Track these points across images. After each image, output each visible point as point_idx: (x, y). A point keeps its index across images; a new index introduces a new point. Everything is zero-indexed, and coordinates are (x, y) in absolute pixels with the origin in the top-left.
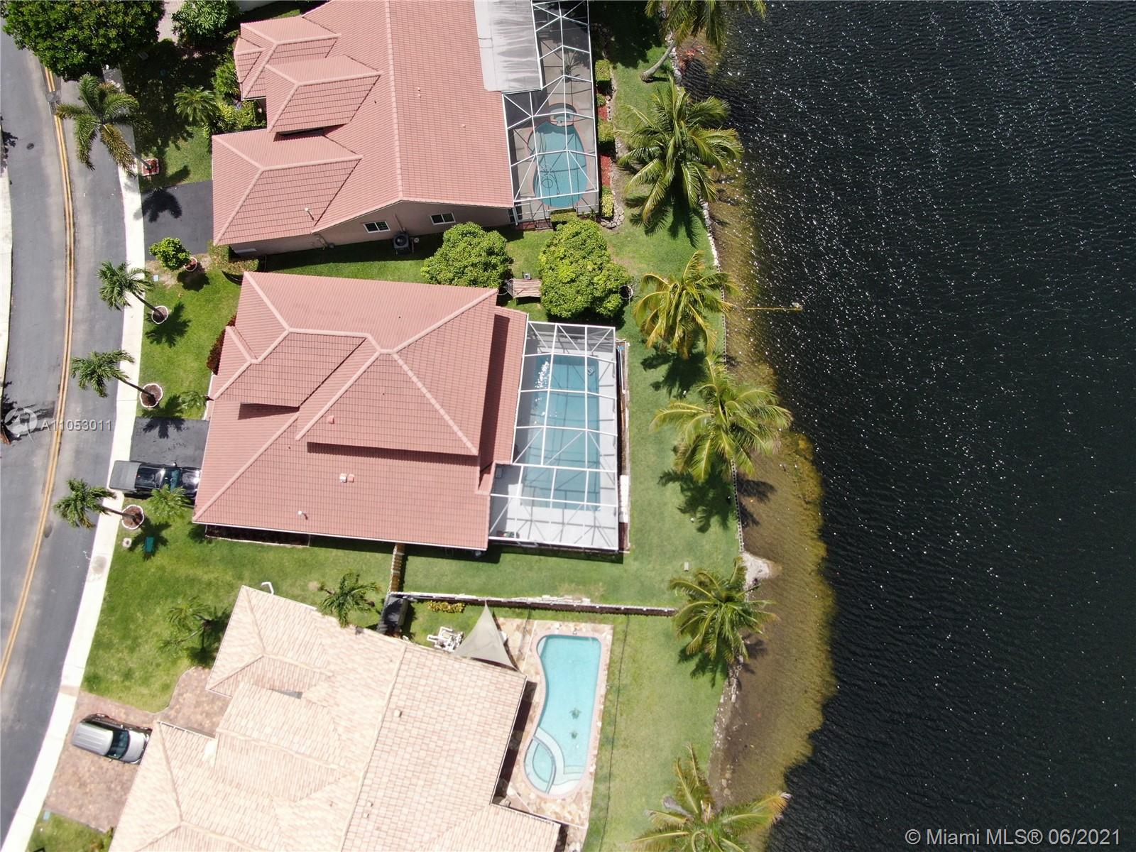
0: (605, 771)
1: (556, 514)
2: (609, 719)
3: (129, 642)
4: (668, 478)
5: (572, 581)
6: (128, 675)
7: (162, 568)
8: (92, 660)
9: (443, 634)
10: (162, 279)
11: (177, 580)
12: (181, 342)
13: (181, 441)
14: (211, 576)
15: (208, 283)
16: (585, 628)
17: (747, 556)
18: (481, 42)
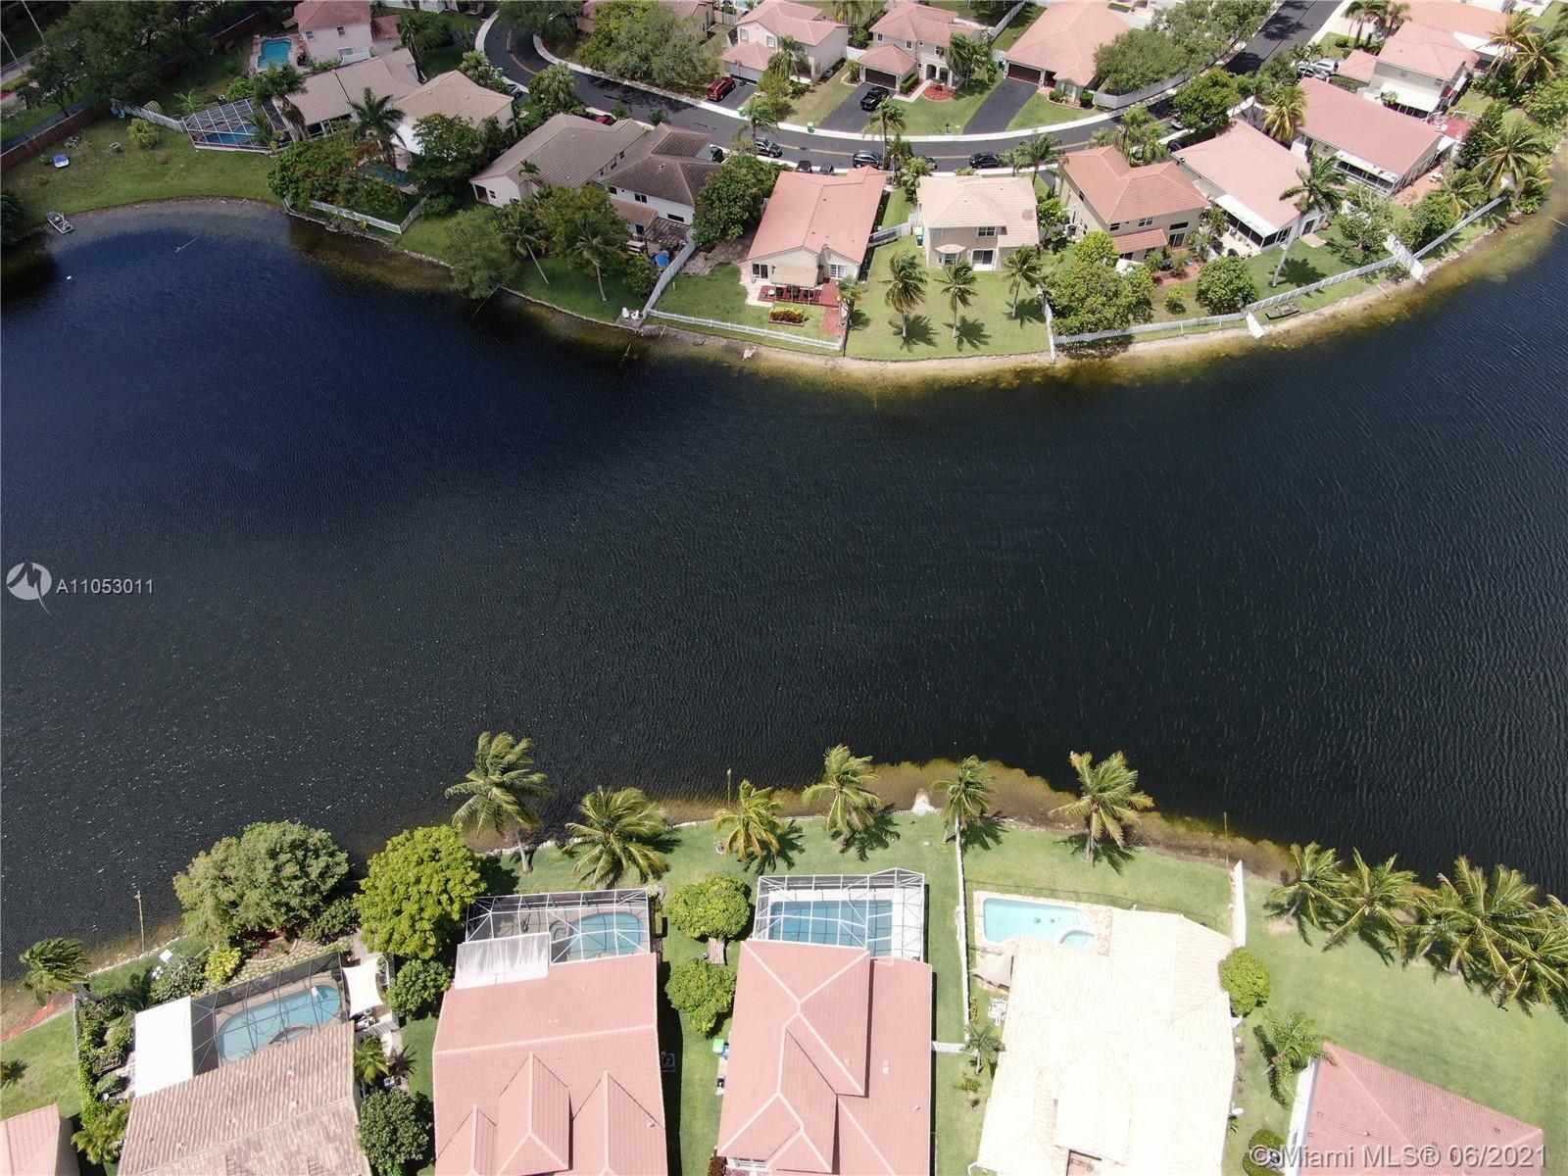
0: (1073, 895)
1: (895, 931)
2: (1038, 892)
4: (863, 857)
5: (945, 920)
9: (994, 1014)
16: (978, 909)
17: (915, 809)
18: (500, 981)
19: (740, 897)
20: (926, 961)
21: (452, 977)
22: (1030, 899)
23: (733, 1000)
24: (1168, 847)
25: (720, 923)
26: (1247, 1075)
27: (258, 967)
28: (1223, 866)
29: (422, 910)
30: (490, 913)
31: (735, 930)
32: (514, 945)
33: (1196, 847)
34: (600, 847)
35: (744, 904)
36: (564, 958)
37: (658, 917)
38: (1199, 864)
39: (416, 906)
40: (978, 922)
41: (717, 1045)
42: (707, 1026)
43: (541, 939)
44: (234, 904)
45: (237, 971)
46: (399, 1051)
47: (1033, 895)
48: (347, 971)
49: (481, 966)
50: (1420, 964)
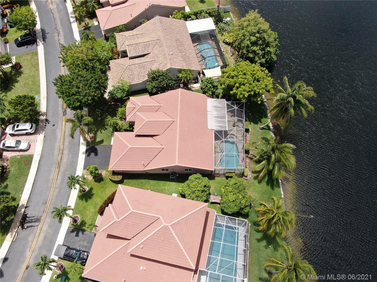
10: (88, 177)
12: (90, 201)
13: (83, 239)
15: (103, 181)
18: (208, 113)
30: (236, 108)
32: (223, 117)
35: (234, 212)
43: (224, 127)
48: (219, 67)
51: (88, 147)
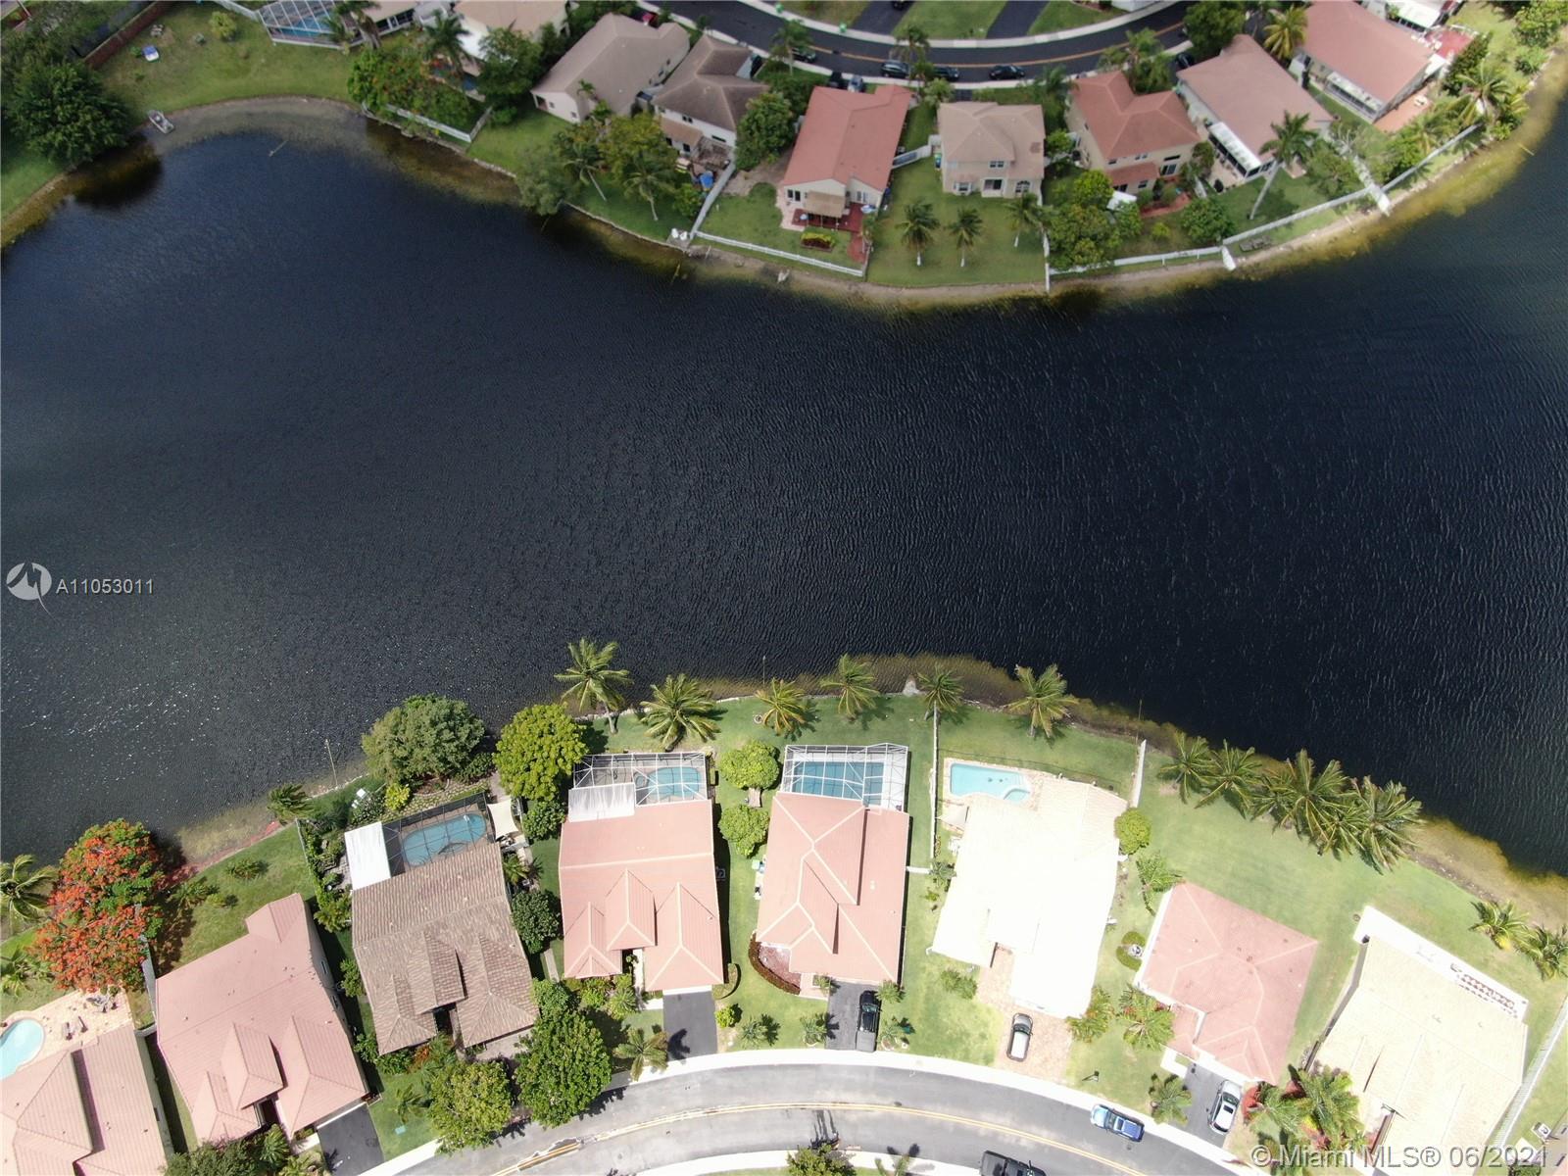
0: (1017, 763)
1: (885, 787)
2: (992, 760)
3: (964, 1038)
4: (866, 726)
5: (921, 779)
6: (983, 1036)
7: (920, 1019)
8: (975, 1061)
9: (952, 847)
11: (927, 1009)
12: (779, 1019)
14: (924, 987)
16: (946, 771)
17: (905, 691)
18: (601, 817)
19: (772, 761)
20: (906, 811)
21: (566, 812)
22: (986, 765)
23: (767, 834)
24: (1094, 726)
25: (758, 780)
26: (1127, 895)
27: (424, 801)
28: (1133, 742)
29: (545, 769)
30: (591, 768)
31: (769, 784)
32: (609, 791)
33: (1114, 727)
34: (668, 720)
35: (775, 766)
36: (644, 802)
37: (712, 772)
38: (1114, 741)
39: (541, 767)
40: (946, 780)
41: (755, 863)
42: (748, 852)
43: (629, 788)
44: (406, 758)
45: (408, 801)
46: (531, 861)
47: (988, 762)
48: (490, 806)
49: (587, 807)
50: (1265, 820)
51: (670, 1057)
